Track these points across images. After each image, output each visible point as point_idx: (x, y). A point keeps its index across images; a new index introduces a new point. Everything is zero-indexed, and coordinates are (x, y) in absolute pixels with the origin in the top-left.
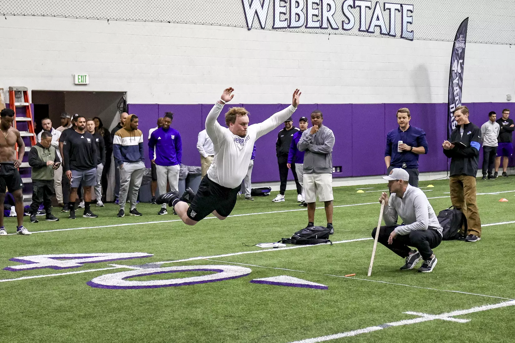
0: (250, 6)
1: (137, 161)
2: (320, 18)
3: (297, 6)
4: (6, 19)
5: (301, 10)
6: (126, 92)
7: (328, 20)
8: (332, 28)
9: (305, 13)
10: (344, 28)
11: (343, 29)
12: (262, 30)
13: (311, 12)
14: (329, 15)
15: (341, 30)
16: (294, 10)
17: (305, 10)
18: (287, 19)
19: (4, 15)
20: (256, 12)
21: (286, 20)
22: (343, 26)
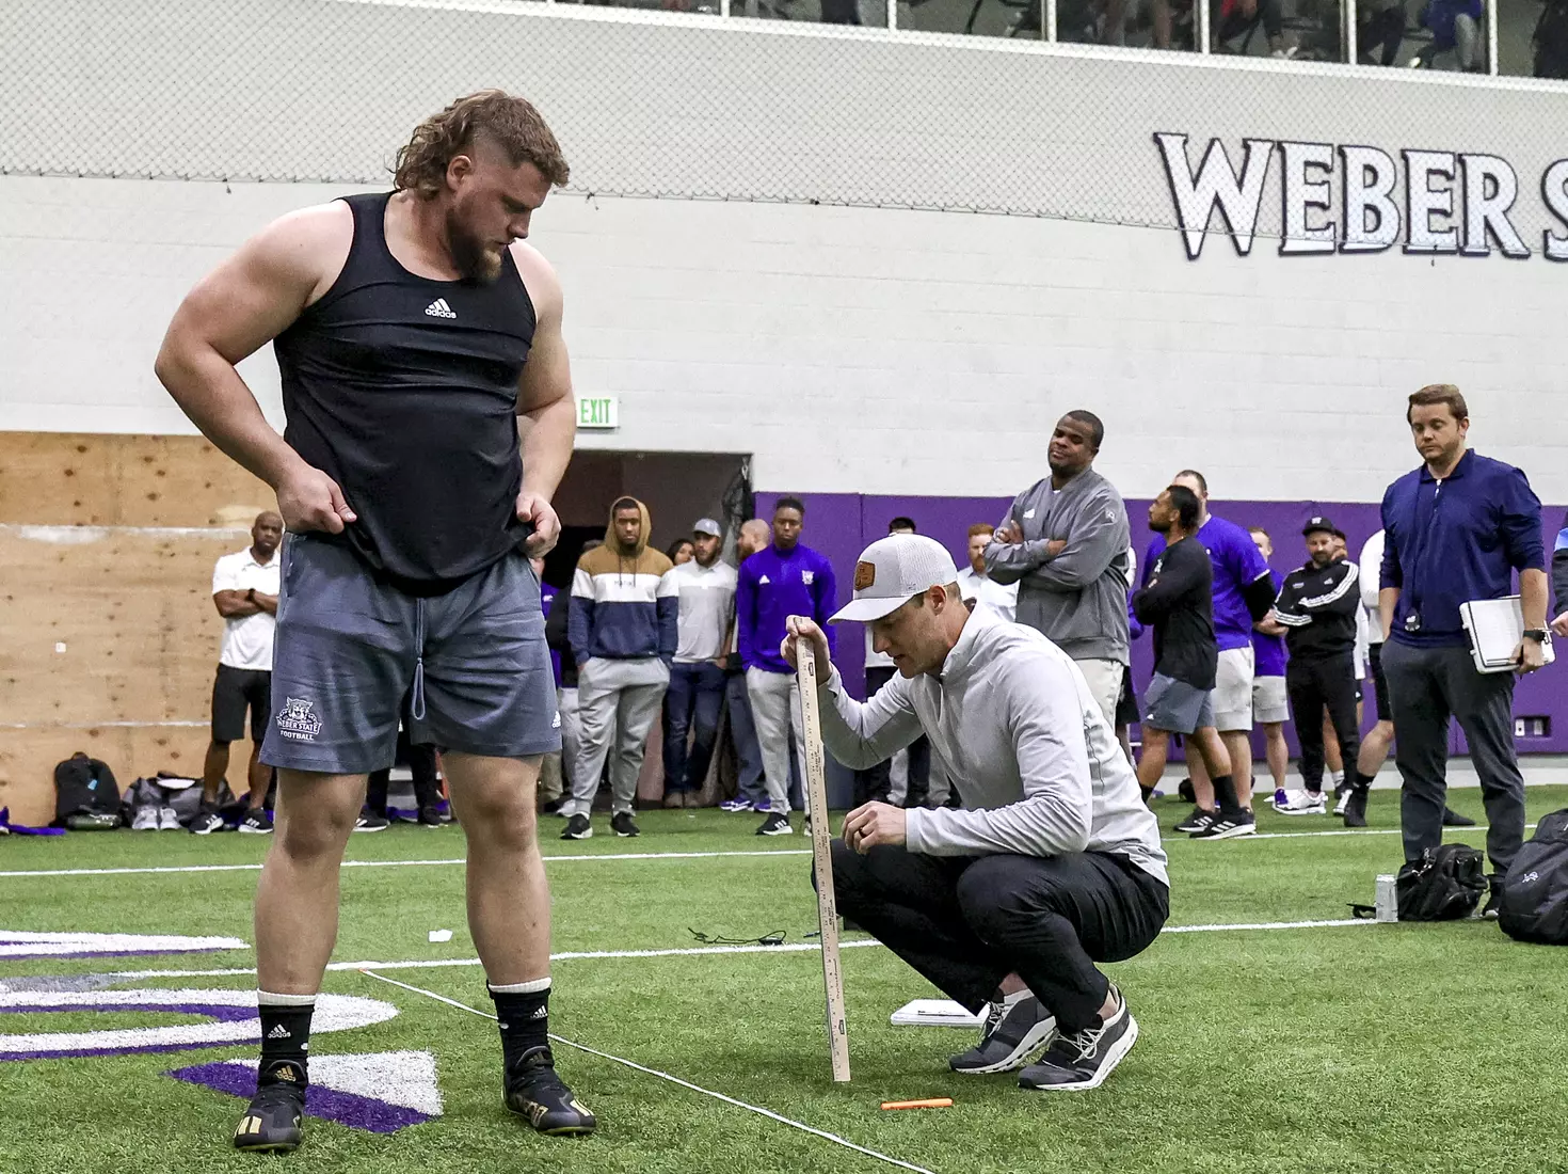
0: (1195, 181)
1: (637, 656)
2: (1457, 220)
3: (1369, 180)
4: (229, 191)
5: (1387, 196)
6: (749, 456)
7: (1488, 226)
8: (1506, 254)
9: (1402, 204)
10: (1550, 251)
11: (1548, 257)
12: (1243, 260)
13: (1422, 201)
14: (1494, 210)
15: (1537, 258)
16: (1358, 196)
17: (1399, 196)
18: (1334, 223)
19: (225, 180)
20: (1217, 201)
21: (1327, 227)
22: (1546, 246)
